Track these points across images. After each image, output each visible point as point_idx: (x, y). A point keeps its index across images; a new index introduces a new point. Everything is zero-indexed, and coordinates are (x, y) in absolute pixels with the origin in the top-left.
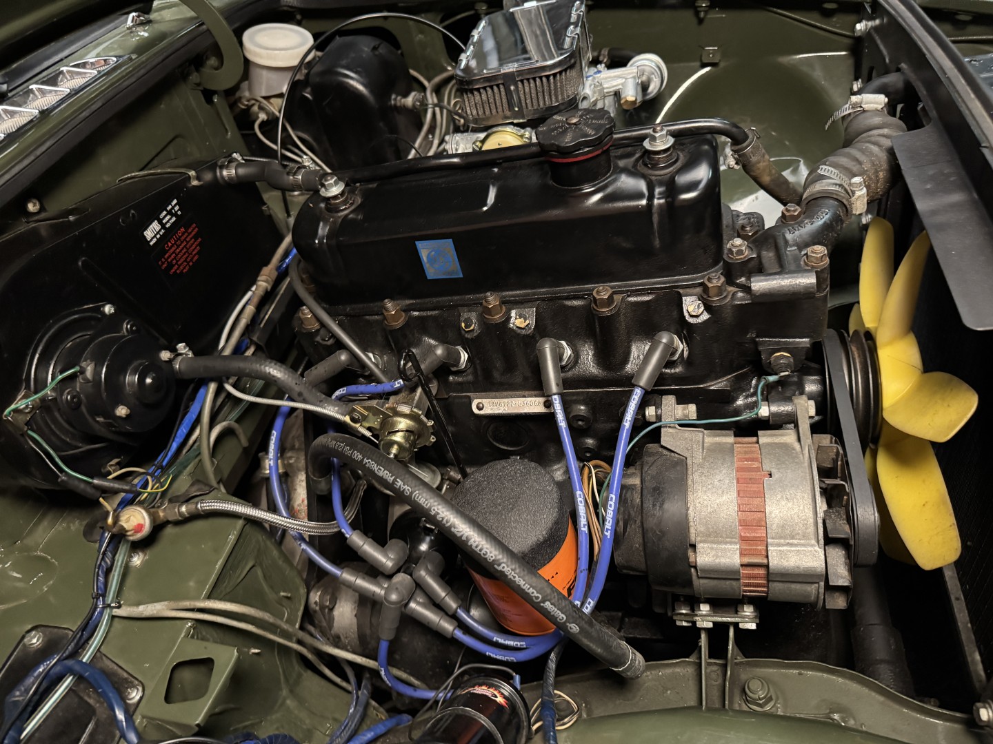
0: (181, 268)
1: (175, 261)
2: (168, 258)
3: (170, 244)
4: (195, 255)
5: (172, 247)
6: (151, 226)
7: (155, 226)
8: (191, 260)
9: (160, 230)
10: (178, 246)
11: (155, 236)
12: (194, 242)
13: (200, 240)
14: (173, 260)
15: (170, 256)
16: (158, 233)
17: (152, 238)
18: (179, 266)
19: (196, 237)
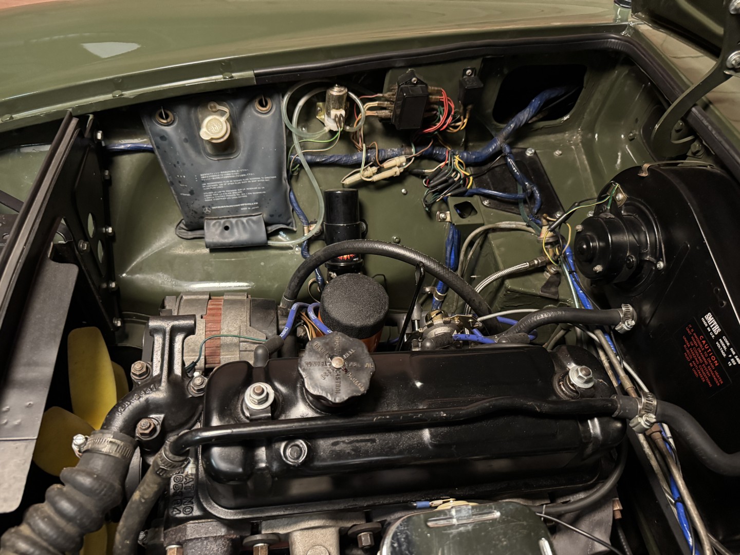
0: (688, 351)
1: (692, 345)
2: (694, 336)
3: (704, 342)
4: (698, 372)
5: (702, 343)
6: (715, 323)
7: (716, 329)
8: (694, 367)
9: (714, 334)
10: (703, 352)
11: (709, 326)
12: (708, 376)
13: (711, 386)
14: (693, 343)
15: (695, 339)
16: (712, 331)
17: (706, 321)
18: (689, 349)
19: (711, 378)
